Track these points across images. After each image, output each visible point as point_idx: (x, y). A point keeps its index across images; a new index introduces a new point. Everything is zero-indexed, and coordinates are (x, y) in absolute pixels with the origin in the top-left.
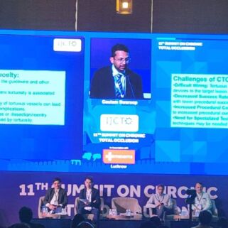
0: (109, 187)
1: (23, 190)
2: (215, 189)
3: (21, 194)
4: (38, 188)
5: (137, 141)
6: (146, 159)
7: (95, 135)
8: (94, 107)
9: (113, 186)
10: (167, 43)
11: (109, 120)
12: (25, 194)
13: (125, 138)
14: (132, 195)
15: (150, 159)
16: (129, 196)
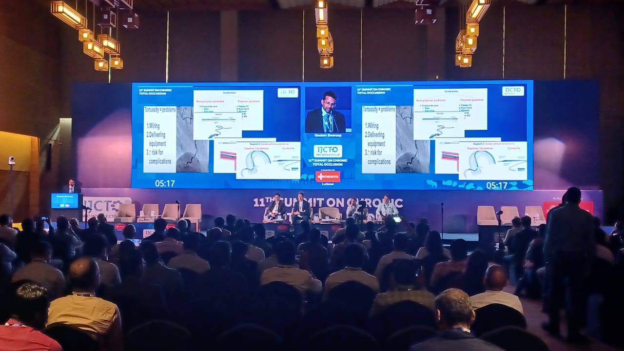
0: (321, 200)
1: (257, 202)
2: (401, 200)
3: (255, 206)
4: (267, 201)
5: (341, 164)
6: (348, 179)
7: (310, 161)
8: (308, 140)
9: (323, 199)
10: (363, 89)
11: (320, 149)
12: (258, 206)
13: (333, 162)
14: (338, 206)
15: (352, 178)
16: (335, 206)
